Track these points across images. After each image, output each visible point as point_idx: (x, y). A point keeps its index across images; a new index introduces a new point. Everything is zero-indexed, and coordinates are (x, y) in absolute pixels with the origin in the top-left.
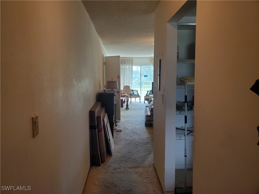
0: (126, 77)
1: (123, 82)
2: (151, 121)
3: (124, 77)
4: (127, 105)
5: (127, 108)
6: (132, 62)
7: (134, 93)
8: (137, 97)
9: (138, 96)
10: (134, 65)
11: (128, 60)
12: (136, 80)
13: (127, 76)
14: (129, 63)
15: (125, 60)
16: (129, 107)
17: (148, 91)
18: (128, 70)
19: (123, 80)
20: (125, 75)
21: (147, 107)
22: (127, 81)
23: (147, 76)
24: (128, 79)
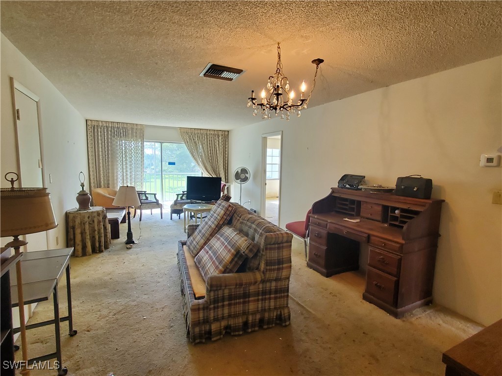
0: (129, 164)
1: (123, 175)
2: (208, 322)
3: (124, 163)
4: (130, 235)
5: (130, 241)
6: (142, 135)
7: (147, 198)
8: (154, 208)
9: (157, 204)
10: (145, 141)
11: (132, 129)
12: (152, 167)
13: (130, 162)
14: (136, 136)
15: (126, 128)
16: (134, 239)
17: (178, 195)
18: (132, 151)
19: (123, 171)
20: (126, 160)
21: (184, 244)
22: (131, 172)
23: (174, 164)
24: (133, 169)
